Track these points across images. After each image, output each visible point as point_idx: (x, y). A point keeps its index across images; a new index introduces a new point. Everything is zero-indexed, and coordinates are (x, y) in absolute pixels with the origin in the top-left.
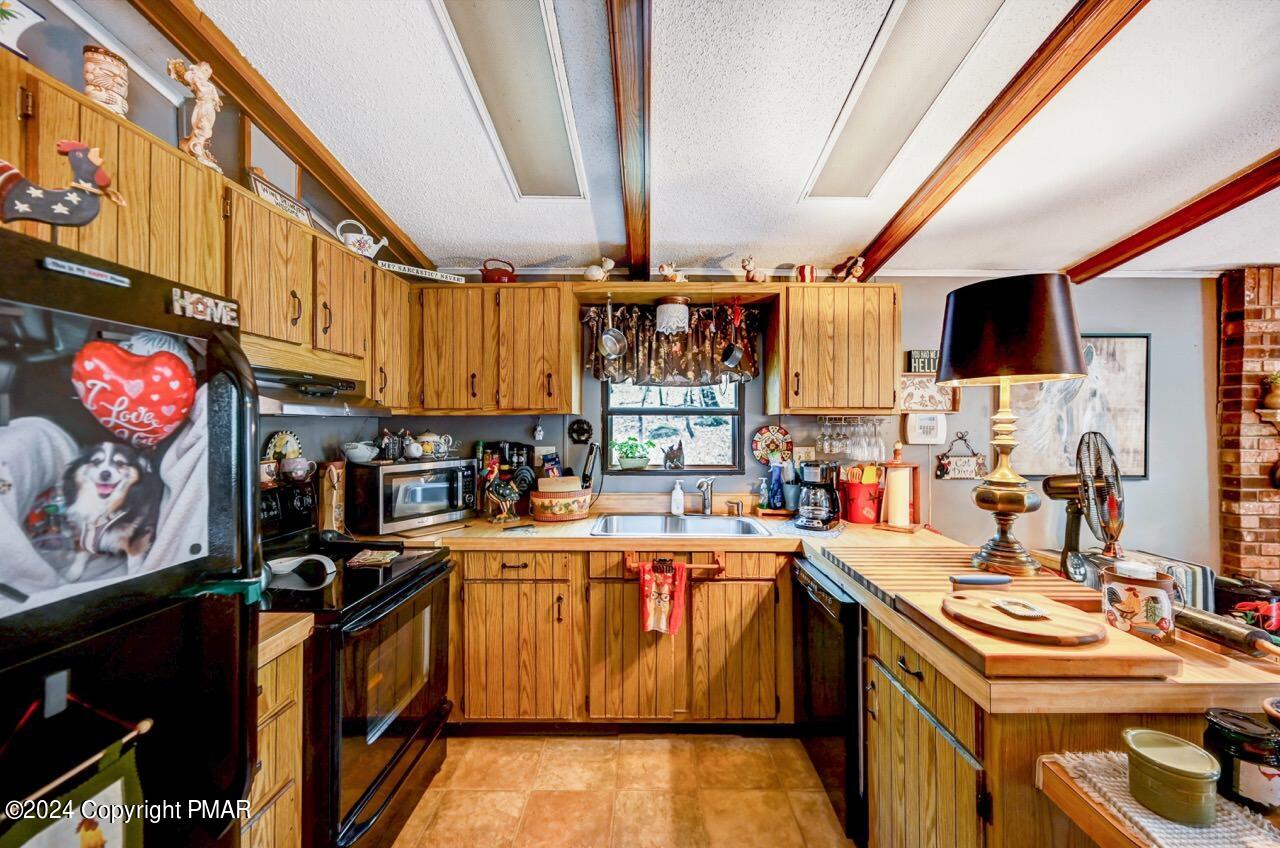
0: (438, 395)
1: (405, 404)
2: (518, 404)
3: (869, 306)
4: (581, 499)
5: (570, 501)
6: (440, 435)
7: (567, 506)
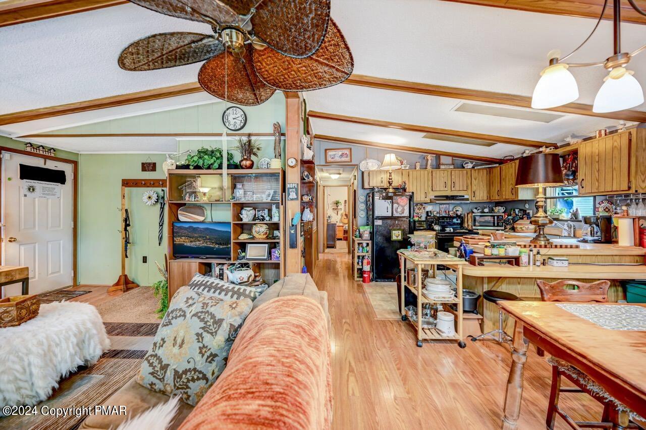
0: (493, 196)
1: (485, 198)
2: (507, 197)
3: (615, 144)
4: (527, 227)
5: (522, 226)
6: (502, 207)
7: (521, 228)
